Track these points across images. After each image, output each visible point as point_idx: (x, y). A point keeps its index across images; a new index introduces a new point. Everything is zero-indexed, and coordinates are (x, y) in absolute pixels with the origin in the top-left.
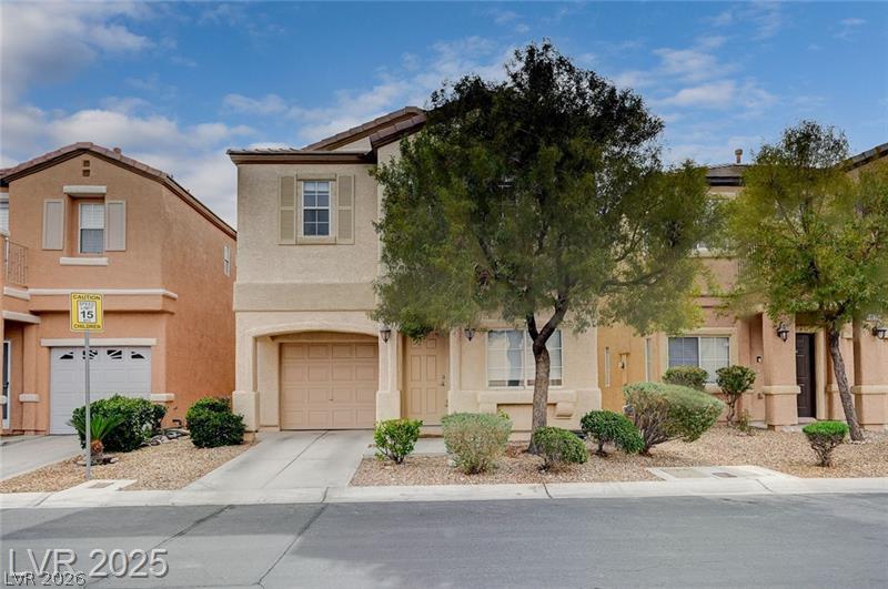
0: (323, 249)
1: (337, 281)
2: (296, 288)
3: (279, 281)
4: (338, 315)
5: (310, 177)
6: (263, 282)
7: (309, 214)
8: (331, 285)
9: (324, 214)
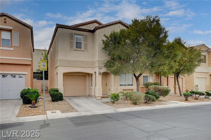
0: (80, 52)
1: (84, 60)
2: (74, 61)
3: (70, 59)
4: (84, 68)
5: (77, 34)
6: (66, 59)
7: (77, 43)
8: (82, 61)
9: (80, 43)
